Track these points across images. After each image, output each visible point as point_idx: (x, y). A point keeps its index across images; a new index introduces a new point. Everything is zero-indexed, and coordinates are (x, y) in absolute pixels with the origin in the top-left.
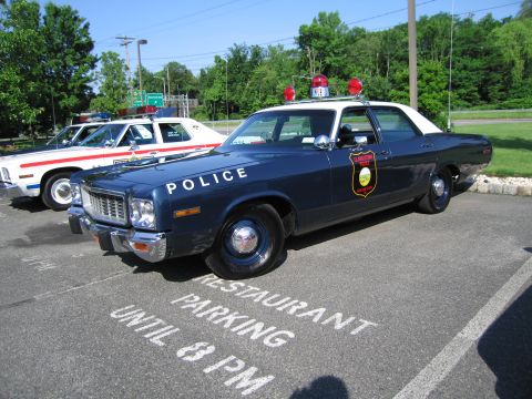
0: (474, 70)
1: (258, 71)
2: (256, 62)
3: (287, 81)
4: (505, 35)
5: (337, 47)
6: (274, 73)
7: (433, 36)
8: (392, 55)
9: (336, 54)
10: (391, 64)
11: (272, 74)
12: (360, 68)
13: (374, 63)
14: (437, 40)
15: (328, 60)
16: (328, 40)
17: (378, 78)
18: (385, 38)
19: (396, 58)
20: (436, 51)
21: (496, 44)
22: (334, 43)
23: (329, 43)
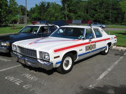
0: (114, 14)
1: (49, 10)
2: (48, 7)
3: (58, 13)
4: (123, 4)
5: (74, 4)
6: (54, 11)
7: (102, 3)
8: (90, 8)
9: (73, 6)
10: (90, 10)
11: (53, 11)
12: (80, 11)
13: (85, 10)
14: (103, 4)
15: (71, 8)
16: (71, 2)
17: (86, 14)
18: (88, 3)
19: (91, 9)
20: (103, 7)
21: (120, 7)
22: (73, 3)
23: (71, 3)
